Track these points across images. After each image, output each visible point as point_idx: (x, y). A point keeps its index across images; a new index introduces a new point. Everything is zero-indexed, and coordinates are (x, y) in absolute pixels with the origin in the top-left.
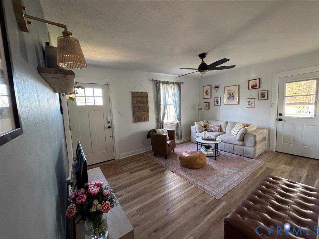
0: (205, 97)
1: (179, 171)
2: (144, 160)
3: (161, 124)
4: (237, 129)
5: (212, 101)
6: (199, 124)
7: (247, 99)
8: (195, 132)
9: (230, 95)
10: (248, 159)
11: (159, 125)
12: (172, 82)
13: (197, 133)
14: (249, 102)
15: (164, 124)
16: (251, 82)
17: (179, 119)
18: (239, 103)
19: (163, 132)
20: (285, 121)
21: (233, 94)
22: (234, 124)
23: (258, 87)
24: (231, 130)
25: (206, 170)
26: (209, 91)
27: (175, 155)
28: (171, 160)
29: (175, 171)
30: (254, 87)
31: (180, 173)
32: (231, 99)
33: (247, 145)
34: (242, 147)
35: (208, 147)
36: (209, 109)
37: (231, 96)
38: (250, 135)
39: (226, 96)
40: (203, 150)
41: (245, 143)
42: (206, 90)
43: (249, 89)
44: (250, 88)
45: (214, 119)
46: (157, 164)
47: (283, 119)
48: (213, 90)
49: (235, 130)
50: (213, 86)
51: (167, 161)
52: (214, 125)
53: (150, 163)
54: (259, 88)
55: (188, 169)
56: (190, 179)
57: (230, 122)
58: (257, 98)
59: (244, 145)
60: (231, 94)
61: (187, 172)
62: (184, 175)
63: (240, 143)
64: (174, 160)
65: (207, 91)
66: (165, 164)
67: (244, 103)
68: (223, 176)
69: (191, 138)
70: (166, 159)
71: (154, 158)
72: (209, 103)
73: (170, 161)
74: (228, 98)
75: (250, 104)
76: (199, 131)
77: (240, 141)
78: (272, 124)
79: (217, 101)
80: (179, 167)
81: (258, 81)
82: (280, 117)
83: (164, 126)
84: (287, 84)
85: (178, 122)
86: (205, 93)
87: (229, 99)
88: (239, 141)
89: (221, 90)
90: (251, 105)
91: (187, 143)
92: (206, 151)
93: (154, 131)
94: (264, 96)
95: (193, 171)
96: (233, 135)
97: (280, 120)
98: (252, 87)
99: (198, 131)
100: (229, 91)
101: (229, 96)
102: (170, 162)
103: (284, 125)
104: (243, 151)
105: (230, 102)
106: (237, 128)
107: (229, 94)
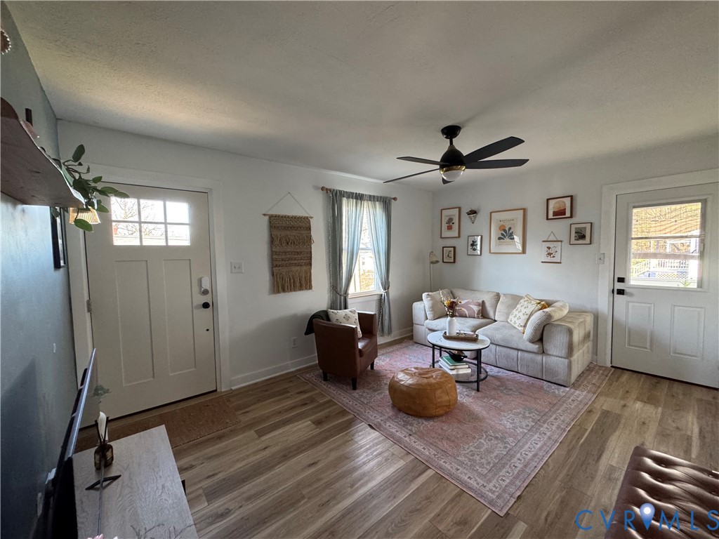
0: (446, 234)
1: (388, 424)
2: (298, 393)
3: (342, 298)
4: (523, 311)
5: (461, 245)
6: (432, 298)
7: (543, 241)
8: (423, 318)
9: (503, 232)
10: (554, 386)
11: (336, 298)
12: (370, 196)
13: (427, 319)
14: (549, 248)
15: (349, 296)
16: (552, 203)
17: (386, 286)
18: (524, 251)
19: (347, 318)
20: (631, 295)
21: (510, 229)
22: (516, 299)
23: (568, 214)
24: (508, 315)
25: (459, 422)
26: (456, 220)
27: (377, 376)
28: (366, 391)
29: (380, 424)
30: (560, 213)
31: (394, 431)
32: (507, 240)
33: (550, 353)
34: (539, 358)
35: (457, 357)
36: (454, 262)
37: (506, 234)
38: (559, 329)
39: (495, 233)
40: (444, 364)
41: (545, 347)
42: (448, 218)
43: (547, 219)
44: (551, 216)
45: (467, 286)
46: (330, 403)
47: (627, 290)
48: (465, 217)
49: (521, 314)
50: (465, 210)
51: (356, 394)
52: (468, 301)
53: (312, 400)
54: (571, 217)
55: (411, 419)
56: (420, 448)
57: (504, 295)
58: (565, 238)
59: (543, 352)
60: (507, 229)
61: (410, 428)
62: (402, 436)
63: (535, 347)
64: (375, 391)
65: (450, 220)
66: (351, 403)
67: (537, 252)
68: (502, 439)
69: (412, 331)
70: (355, 388)
71: (324, 386)
72: (454, 248)
73: (365, 395)
74: (500, 238)
75: (550, 254)
76: (434, 316)
77: (533, 343)
78: (602, 301)
79: (472, 245)
80: (389, 412)
81: (568, 201)
82: (619, 286)
83: (349, 301)
84: (635, 211)
85: (382, 292)
86: (445, 226)
87: (502, 240)
88: (532, 341)
89: (482, 218)
90: (554, 257)
91: (404, 345)
92: (453, 367)
93: (324, 315)
94: (583, 237)
95: (426, 423)
96: (516, 326)
97: (621, 292)
98: (555, 214)
99: (432, 316)
100: (502, 223)
101: (502, 234)
102: (365, 398)
103: (631, 305)
104: (539, 368)
105: (505, 249)
106: (526, 310)
107: (502, 228)
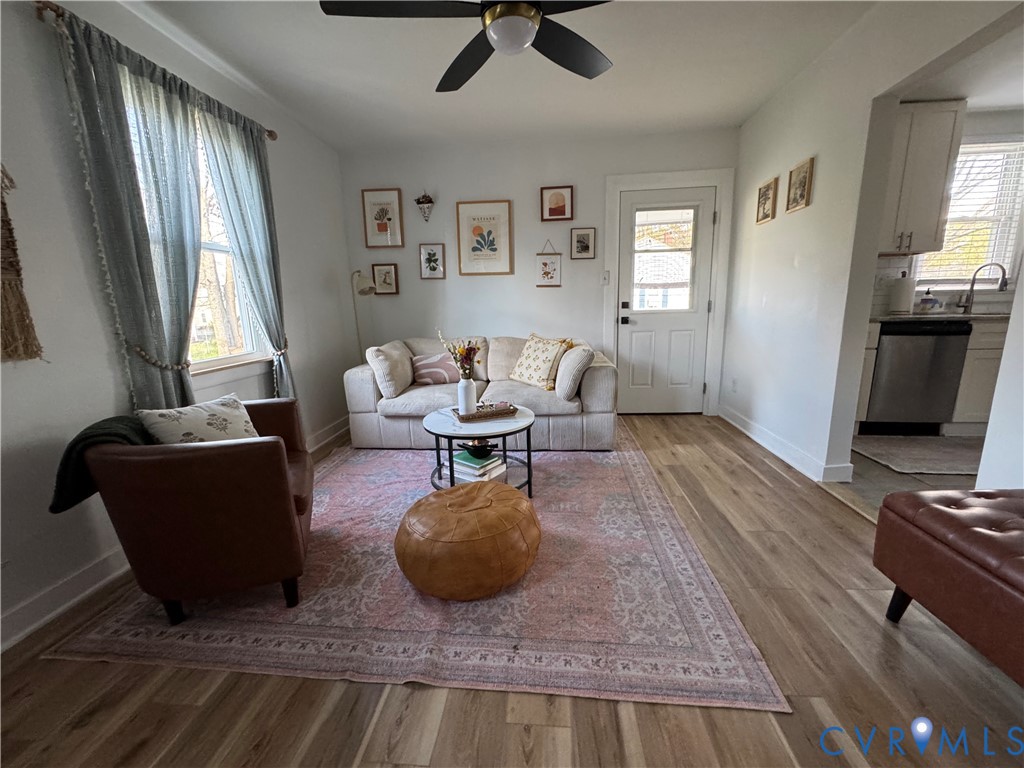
0: (376, 239)
1: (450, 651)
3: (170, 375)
4: (543, 357)
5: (411, 262)
6: (387, 357)
7: (538, 254)
8: (371, 396)
9: (479, 239)
10: (600, 455)
13: (382, 397)
14: (545, 264)
15: (192, 370)
16: (547, 194)
17: (280, 342)
18: (512, 271)
19: (218, 423)
20: (635, 323)
21: (490, 233)
22: (516, 347)
23: (568, 215)
24: (510, 369)
26: (394, 214)
27: (333, 545)
28: (329, 592)
29: (435, 665)
30: (557, 211)
31: (475, 661)
32: (486, 251)
33: (592, 409)
34: (578, 420)
36: (397, 293)
37: (485, 242)
38: (604, 372)
39: (468, 239)
40: (466, 472)
41: (586, 402)
42: (377, 209)
43: (543, 220)
44: (546, 216)
46: (240, 686)
47: (631, 318)
48: (411, 208)
49: (539, 362)
50: (412, 194)
51: (307, 612)
52: (438, 355)
54: (571, 219)
55: (482, 608)
56: (559, 666)
57: (497, 339)
58: (564, 249)
59: (583, 411)
60: (485, 234)
61: (499, 630)
62: (504, 662)
63: (574, 406)
64: (352, 581)
65: (383, 214)
66: (311, 649)
67: (529, 269)
70: (292, 600)
72: (395, 266)
73: (332, 603)
74: (474, 249)
75: (547, 274)
76: (396, 389)
77: (570, 400)
78: (605, 333)
79: (429, 260)
80: (428, 618)
81: (567, 193)
82: (624, 313)
83: (194, 384)
84: (637, 213)
85: (270, 353)
86: (372, 224)
87: (478, 253)
89: (442, 211)
90: (552, 277)
91: (337, 459)
92: (482, 471)
94: (585, 248)
96: (533, 382)
97: (625, 321)
98: (552, 211)
99: (392, 389)
100: (476, 223)
101: (478, 242)
102: (340, 612)
103: (634, 335)
104: (579, 436)
105: (482, 266)
106: (546, 354)
107: (477, 231)
